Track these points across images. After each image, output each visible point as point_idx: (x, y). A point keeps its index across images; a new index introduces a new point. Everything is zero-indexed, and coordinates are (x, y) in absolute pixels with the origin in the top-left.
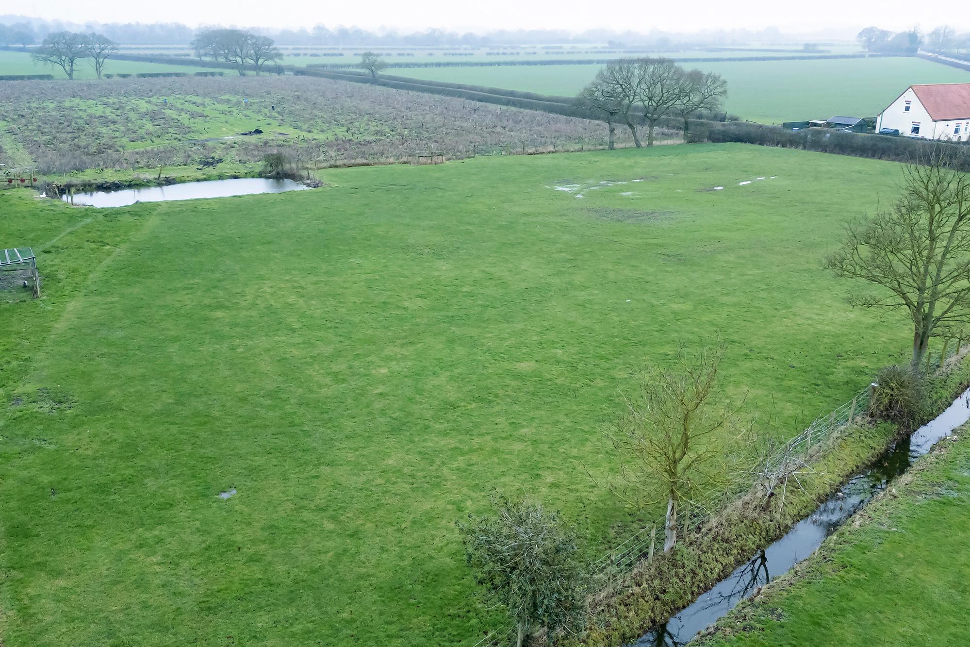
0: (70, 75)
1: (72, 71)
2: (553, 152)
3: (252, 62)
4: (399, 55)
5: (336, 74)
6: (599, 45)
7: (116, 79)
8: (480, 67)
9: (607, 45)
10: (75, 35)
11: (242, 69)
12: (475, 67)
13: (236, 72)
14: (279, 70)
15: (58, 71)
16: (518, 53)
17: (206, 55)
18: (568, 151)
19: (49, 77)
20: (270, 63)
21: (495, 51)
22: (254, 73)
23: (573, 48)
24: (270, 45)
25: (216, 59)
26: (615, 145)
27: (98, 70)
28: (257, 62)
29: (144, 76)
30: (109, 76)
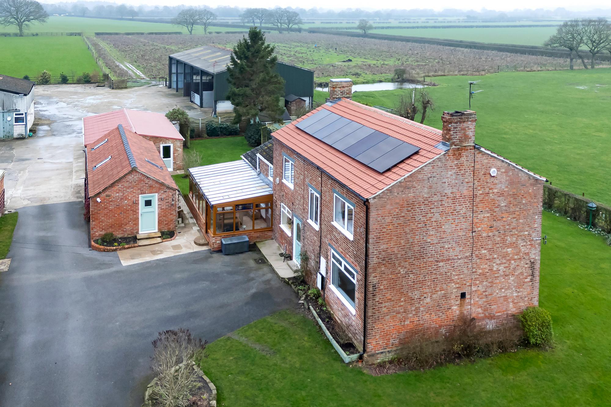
0: (191, 32)
1: (192, 30)
2: (540, 71)
3: (286, 26)
4: (347, 23)
5: (339, 33)
6: (461, 18)
7: (214, 34)
8: (406, 30)
9: (466, 18)
10: (196, 11)
11: (280, 30)
12: (404, 30)
13: (277, 32)
14: (299, 30)
15: (184, 30)
16: (418, 22)
17: (248, 22)
18: (548, 70)
19: (180, 33)
20: (296, 26)
21: (404, 21)
22: (287, 32)
23: (444, 19)
24: (296, 16)
25: (254, 24)
26: (574, 68)
27: (205, 29)
28: (288, 26)
29: (228, 33)
30: (210, 33)
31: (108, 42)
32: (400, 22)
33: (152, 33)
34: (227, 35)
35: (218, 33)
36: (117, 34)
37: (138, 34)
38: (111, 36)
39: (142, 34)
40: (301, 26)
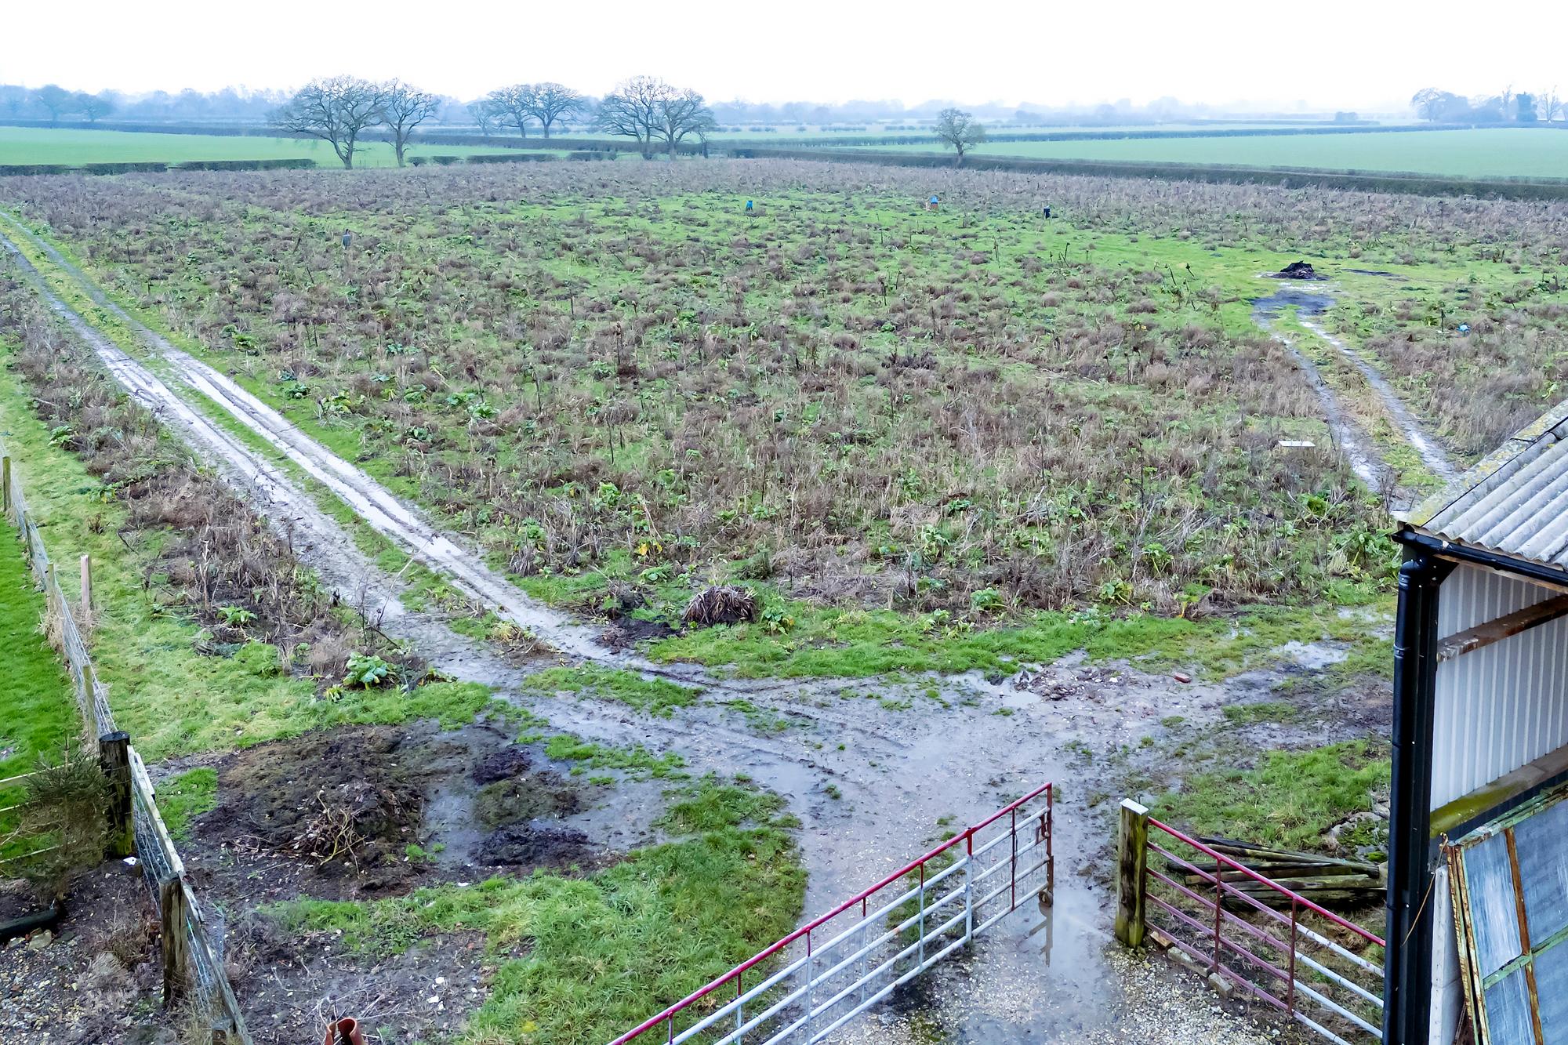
0: (347, 160)
1: (350, 153)
3: (663, 135)
7: (431, 165)
13: (637, 156)
14: (704, 149)
15: (325, 153)
19: (306, 164)
20: (693, 138)
22: (668, 156)
27: (399, 152)
28: (671, 137)
29: (479, 160)
30: (417, 162)
31: (24, 207)
32: (888, 128)
33: (199, 166)
34: (477, 167)
35: (445, 161)
36: (52, 170)
37: (141, 168)
38: (27, 179)
39: (160, 167)
40: (712, 136)
